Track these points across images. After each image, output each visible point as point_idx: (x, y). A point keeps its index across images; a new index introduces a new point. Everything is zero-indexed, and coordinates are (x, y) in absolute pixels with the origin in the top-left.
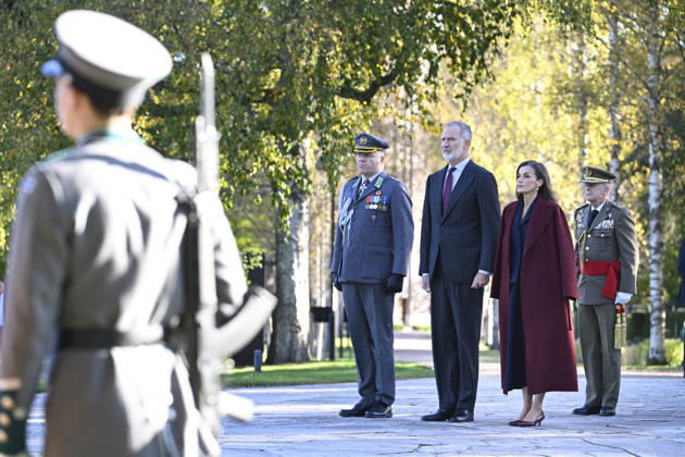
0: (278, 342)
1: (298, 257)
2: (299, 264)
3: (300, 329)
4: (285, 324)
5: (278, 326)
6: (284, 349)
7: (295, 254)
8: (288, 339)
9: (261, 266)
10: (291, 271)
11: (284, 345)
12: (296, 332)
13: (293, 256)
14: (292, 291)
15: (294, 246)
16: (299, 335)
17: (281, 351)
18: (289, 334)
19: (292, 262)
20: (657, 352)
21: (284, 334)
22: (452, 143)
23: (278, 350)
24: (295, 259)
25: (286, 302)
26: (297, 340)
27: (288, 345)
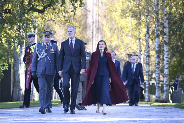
0: (14, 94)
1: (21, 66)
2: (21, 68)
3: (21, 90)
4: (16, 88)
5: (14, 89)
6: (16, 97)
7: (20, 65)
8: (17, 93)
9: (7, 69)
10: (18, 70)
11: (16, 95)
12: (20, 91)
13: (19, 65)
14: (19, 77)
15: (19, 62)
16: (21, 92)
17: (15, 97)
18: (18, 92)
19: (19, 67)
20: (158, 98)
21: (16, 92)
22: (71, 33)
23: (14, 97)
24: (20, 66)
25: (17, 81)
26: (20, 93)
27: (17, 95)
